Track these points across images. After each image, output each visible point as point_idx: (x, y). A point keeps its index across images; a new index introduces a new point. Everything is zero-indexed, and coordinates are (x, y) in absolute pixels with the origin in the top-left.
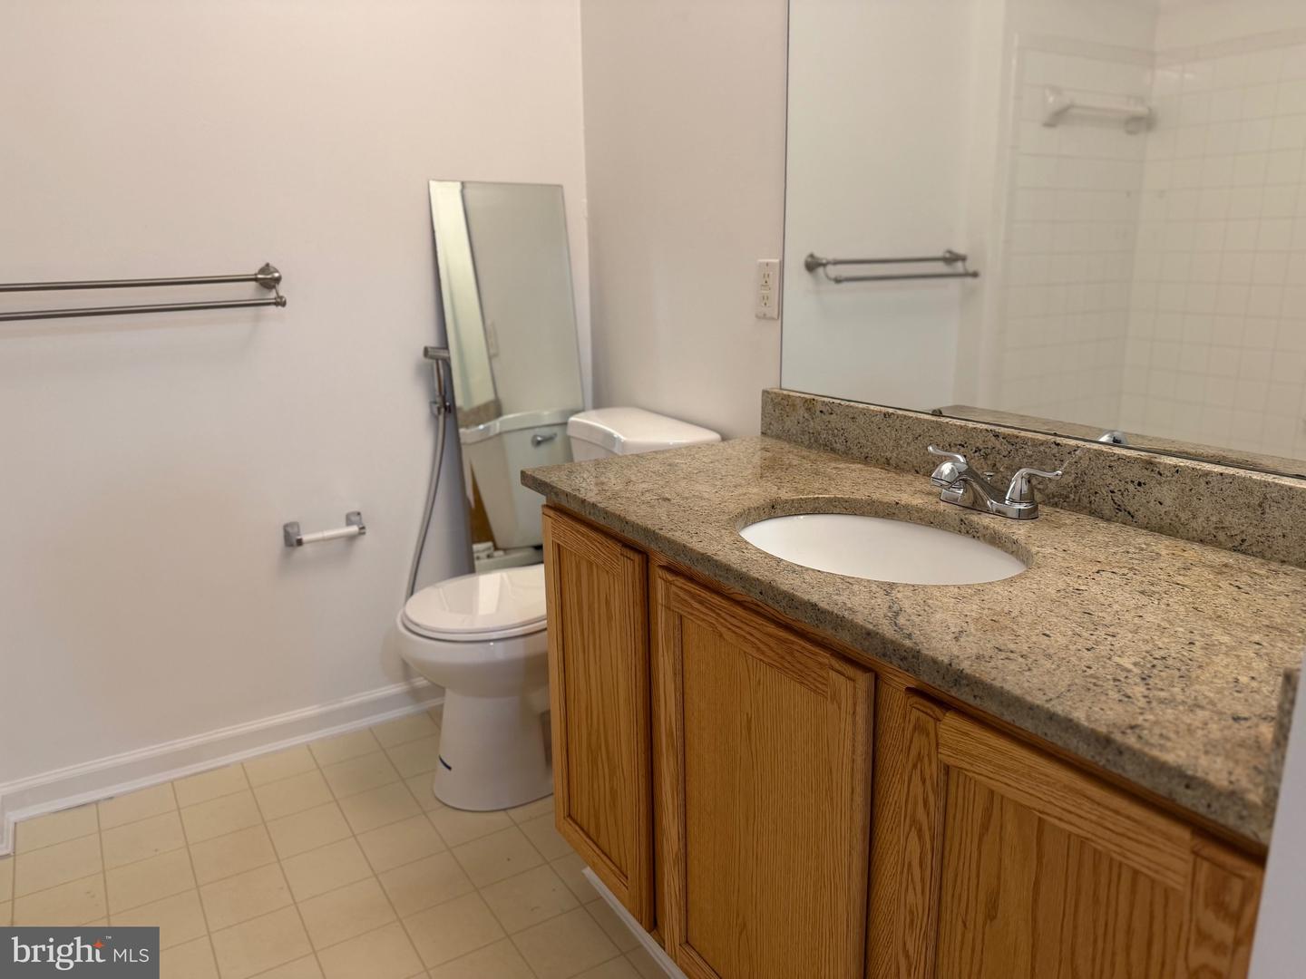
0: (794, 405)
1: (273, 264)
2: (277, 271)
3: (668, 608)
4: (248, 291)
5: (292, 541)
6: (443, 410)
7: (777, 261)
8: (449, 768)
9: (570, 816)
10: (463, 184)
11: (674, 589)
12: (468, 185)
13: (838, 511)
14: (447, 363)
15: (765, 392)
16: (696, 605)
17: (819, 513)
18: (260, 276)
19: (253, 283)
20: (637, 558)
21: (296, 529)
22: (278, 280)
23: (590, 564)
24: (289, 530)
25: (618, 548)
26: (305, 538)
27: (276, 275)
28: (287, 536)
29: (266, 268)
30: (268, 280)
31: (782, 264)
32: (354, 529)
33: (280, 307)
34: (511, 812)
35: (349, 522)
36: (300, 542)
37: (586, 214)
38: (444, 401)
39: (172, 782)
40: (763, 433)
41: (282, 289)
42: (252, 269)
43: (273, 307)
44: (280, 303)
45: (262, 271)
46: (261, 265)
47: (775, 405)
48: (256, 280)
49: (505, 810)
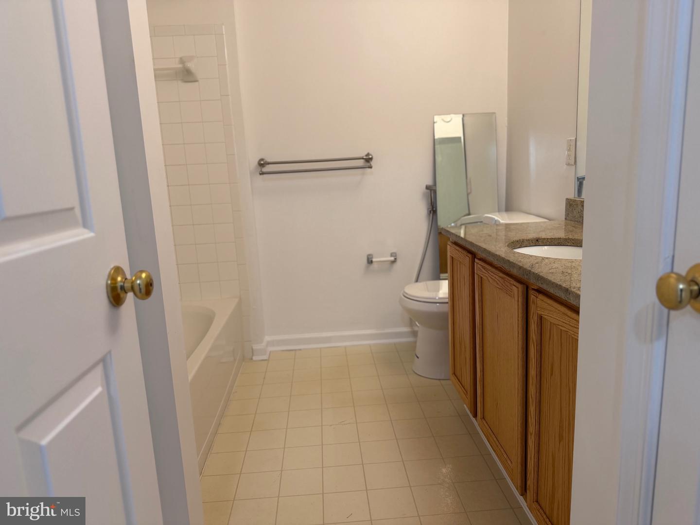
0: (577, 204)
1: (370, 153)
2: (371, 155)
3: (477, 274)
4: (361, 163)
5: (370, 261)
6: (432, 212)
7: (574, 138)
8: (418, 357)
9: (454, 374)
10: (463, 115)
11: (479, 266)
12: (465, 116)
13: (570, 244)
14: (435, 192)
15: (567, 199)
16: (483, 270)
17: (561, 245)
18: (365, 157)
19: (362, 160)
20: (470, 256)
21: (371, 257)
22: (371, 159)
23: (460, 262)
24: (369, 257)
25: (465, 253)
26: (374, 260)
27: (370, 157)
28: (368, 259)
29: (368, 154)
30: (368, 159)
31: (576, 139)
32: (392, 259)
33: (370, 169)
34: (442, 381)
35: (391, 256)
36: (372, 262)
37: (507, 124)
38: (433, 208)
39: (320, 348)
40: (566, 219)
41: (373, 163)
42: (363, 154)
43: (368, 169)
44: (371, 167)
45: (366, 156)
46: (366, 153)
47: (571, 205)
48: (363, 159)
49: (439, 380)
